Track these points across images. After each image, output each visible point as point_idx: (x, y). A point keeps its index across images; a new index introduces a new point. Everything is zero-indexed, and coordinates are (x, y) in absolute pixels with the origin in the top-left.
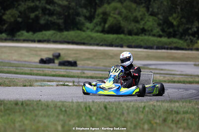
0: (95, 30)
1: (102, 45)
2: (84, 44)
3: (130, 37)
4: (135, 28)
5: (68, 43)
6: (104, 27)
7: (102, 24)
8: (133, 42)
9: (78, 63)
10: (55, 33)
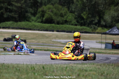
0: (37, 21)
1: (41, 30)
2: (30, 29)
3: (58, 26)
4: (61, 20)
5: (21, 29)
6: (42, 20)
7: (42, 18)
8: (60, 28)
9: (27, 41)
10: (13, 23)
